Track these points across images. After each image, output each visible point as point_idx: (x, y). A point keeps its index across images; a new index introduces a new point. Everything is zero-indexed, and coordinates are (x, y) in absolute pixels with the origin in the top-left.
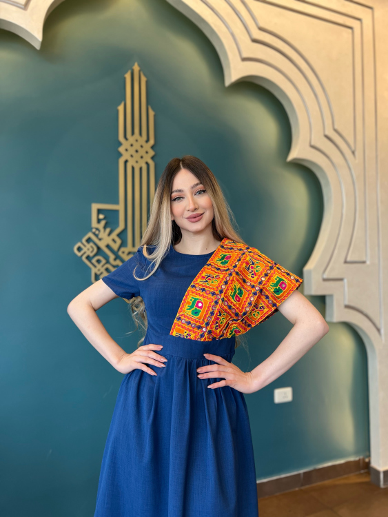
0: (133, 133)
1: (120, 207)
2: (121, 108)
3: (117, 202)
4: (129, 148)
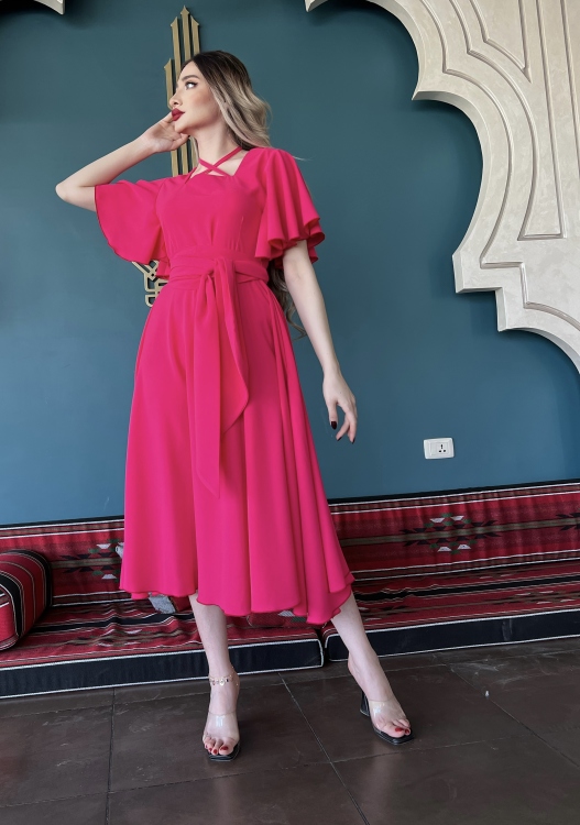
2: (168, 67)
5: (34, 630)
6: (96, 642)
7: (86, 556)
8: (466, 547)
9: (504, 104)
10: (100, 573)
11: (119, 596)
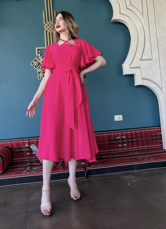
2: (43, 12)
3: (45, 46)
4: (47, 26)
5: (8, 168)
6: (25, 172)
7: (22, 148)
8: (126, 145)
9: (137, 23)
10: (26, 153)
11: (31, 159)
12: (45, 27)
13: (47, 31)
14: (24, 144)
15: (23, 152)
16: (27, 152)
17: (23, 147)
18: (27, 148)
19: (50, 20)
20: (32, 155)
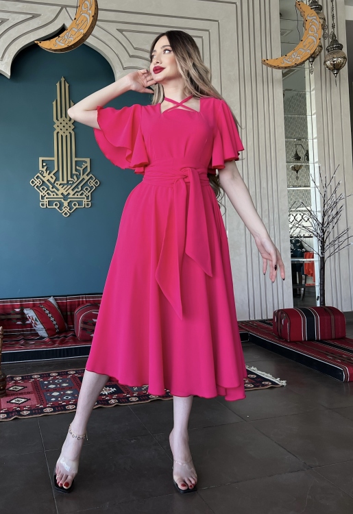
0: (61, 117)
1: (55, 159)
2: (54, 103)
3: (53, 157)
4: (59, 125)
7: (10, 314)
10: (15, 321)
11: (23, 331)
12: (55, 126)
13: (58, 132)
14: (13, 307)
15: (10, 319)
16: (18, 320)
17: (12, 312)
18: (17, 313)
19: (64, 115)
20: (24, 325)
